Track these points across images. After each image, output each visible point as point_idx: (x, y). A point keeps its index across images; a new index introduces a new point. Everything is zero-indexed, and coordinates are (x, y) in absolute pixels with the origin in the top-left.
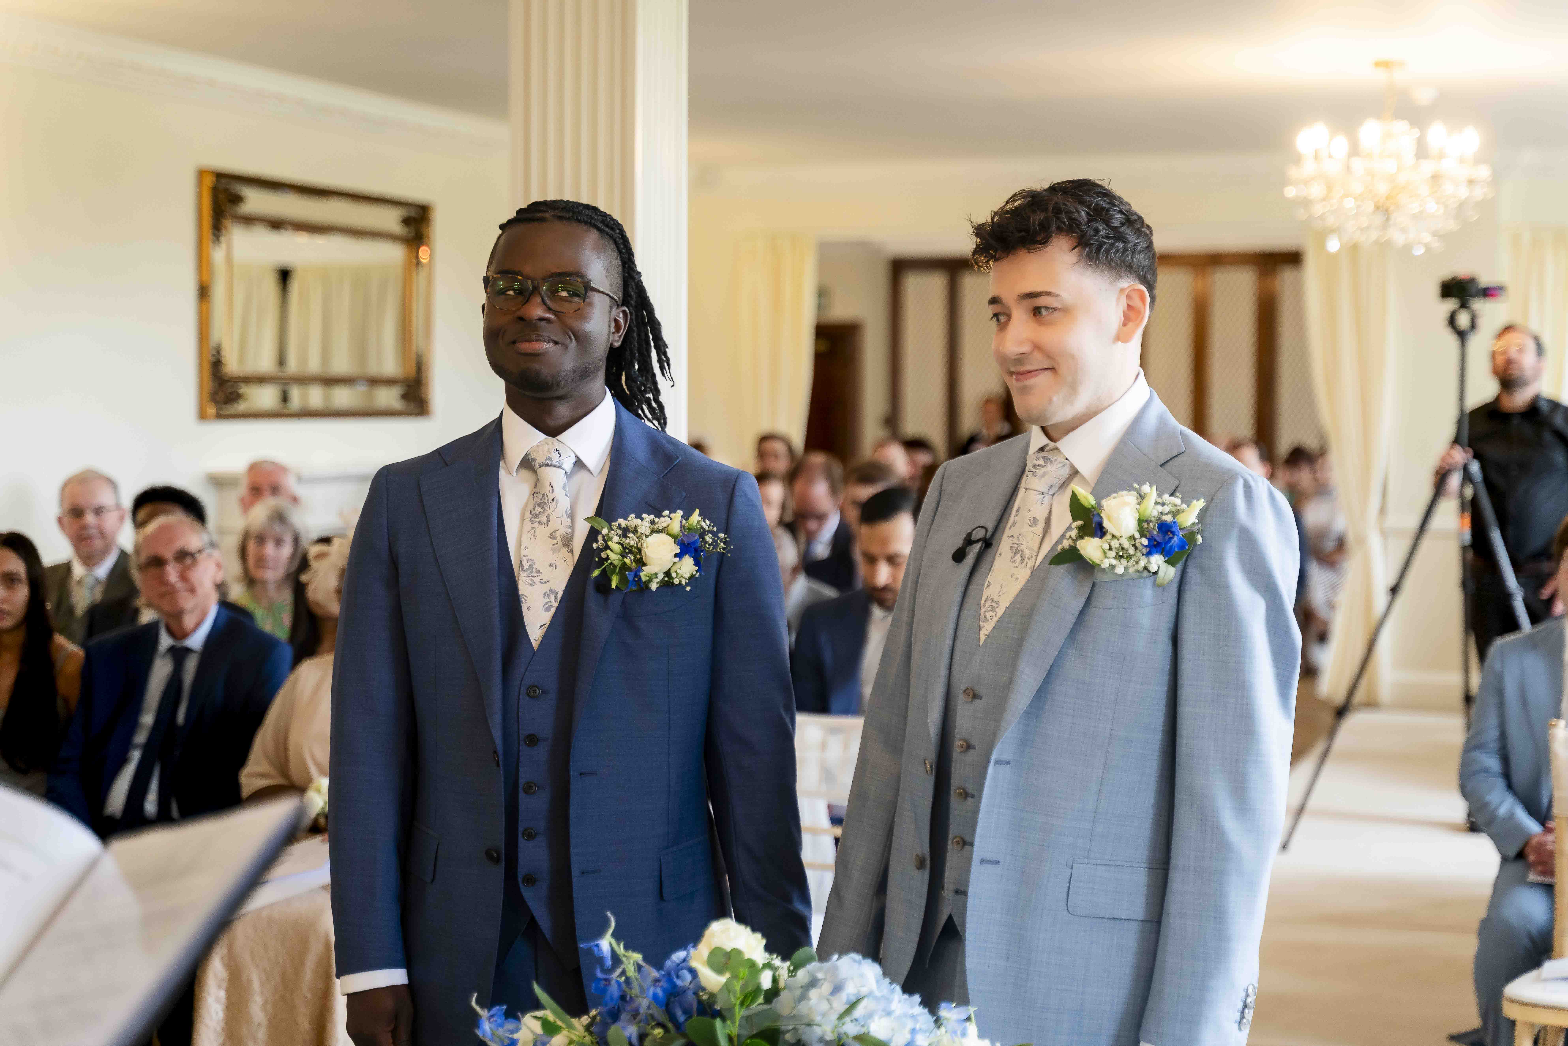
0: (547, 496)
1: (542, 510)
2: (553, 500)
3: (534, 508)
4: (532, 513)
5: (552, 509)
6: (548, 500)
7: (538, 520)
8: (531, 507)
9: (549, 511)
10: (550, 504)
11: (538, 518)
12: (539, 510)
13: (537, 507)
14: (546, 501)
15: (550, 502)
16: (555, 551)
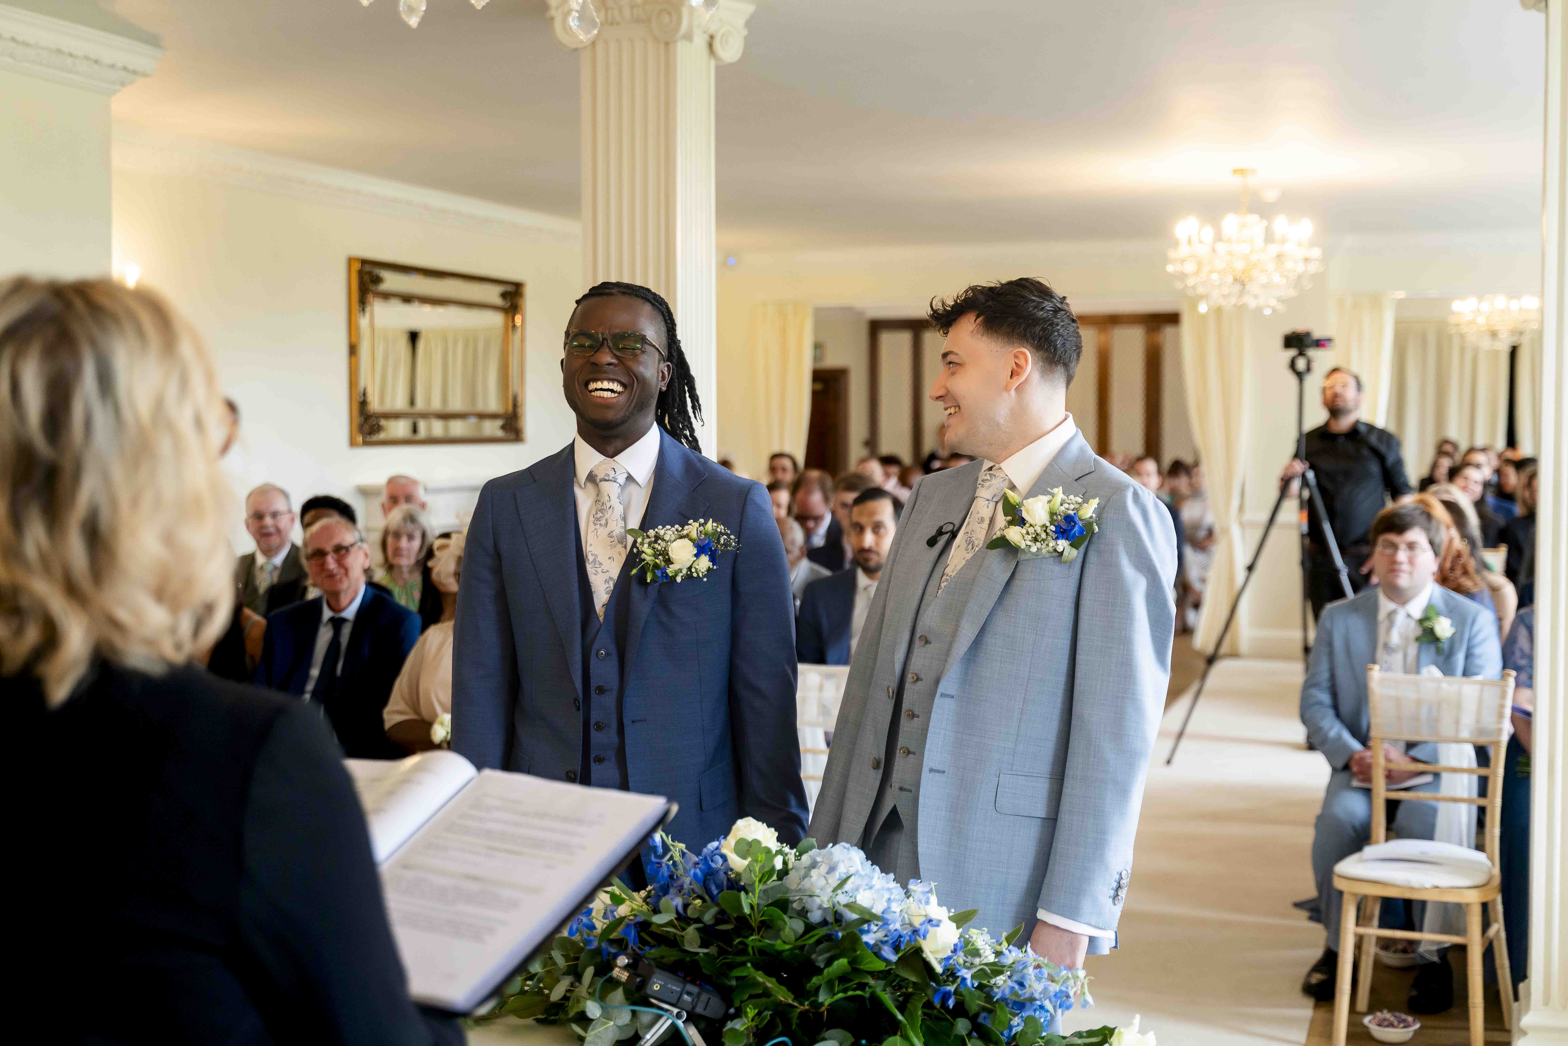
0: (606, 504)
1: (602, 515)
2: (610, 507)
3: (596, 514)
4: (595, 517)
5: (609, 515)
6: (606, 507)
7: (599, 523)
8: (594, 512)
9: (607, 516)
10: (608, 510)
11: (599, 521)
12: (600, 515)
13: (599, 513)
14: (605, 508)
15: (608, 508)
16: (613, 547)
